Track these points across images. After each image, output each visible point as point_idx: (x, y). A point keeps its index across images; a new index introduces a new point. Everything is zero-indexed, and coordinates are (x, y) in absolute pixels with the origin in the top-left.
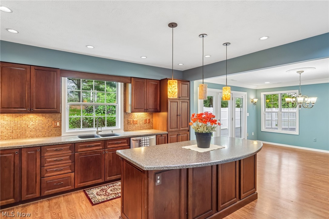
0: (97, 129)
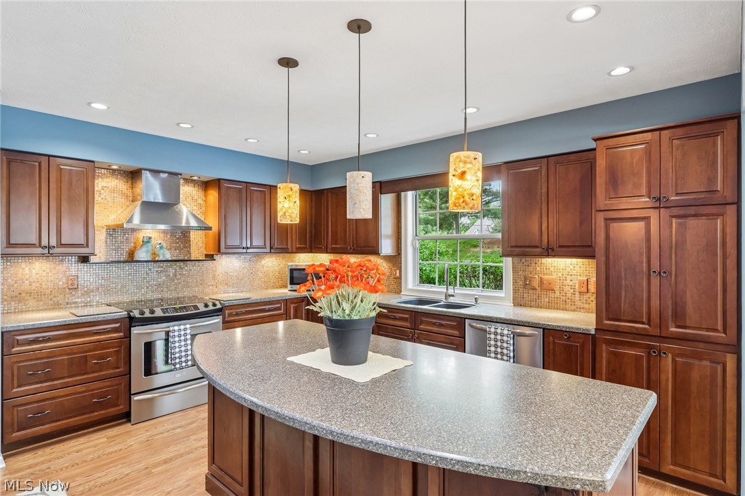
0: (447, 289)
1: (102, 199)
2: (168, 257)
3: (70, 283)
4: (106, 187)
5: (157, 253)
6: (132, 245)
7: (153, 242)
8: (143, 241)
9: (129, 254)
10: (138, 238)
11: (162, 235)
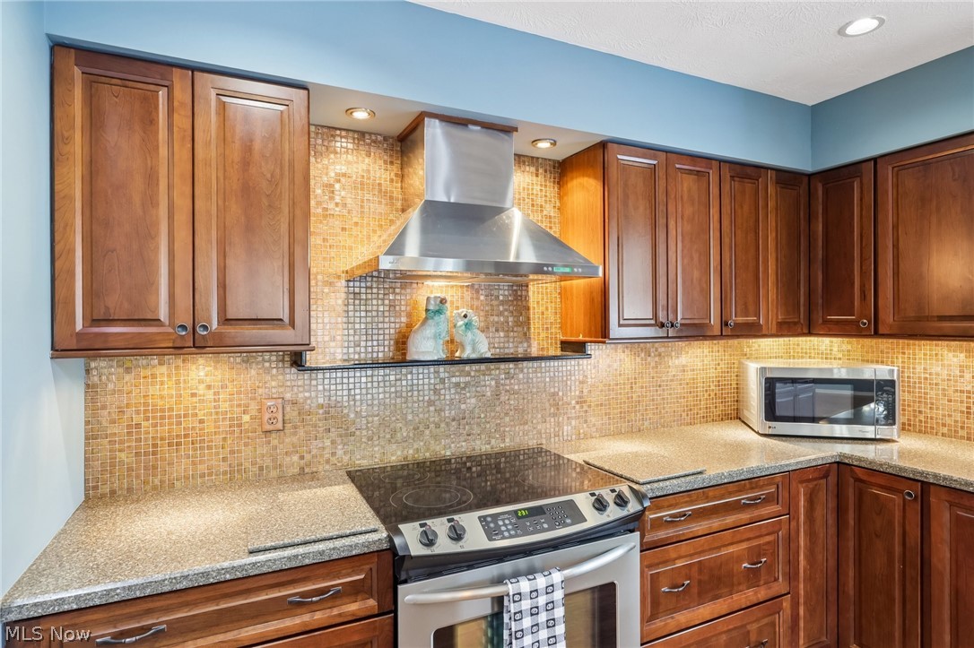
1: (337, 204)
2: (484, 350)
3: (267, 416)
4: (344, 175)
5: (457, 339)
6: (404, 319)
7: (450, 311)
8: (427, 310)
9: (397, 343)
10: (416, 303)
11: (468, 295)
